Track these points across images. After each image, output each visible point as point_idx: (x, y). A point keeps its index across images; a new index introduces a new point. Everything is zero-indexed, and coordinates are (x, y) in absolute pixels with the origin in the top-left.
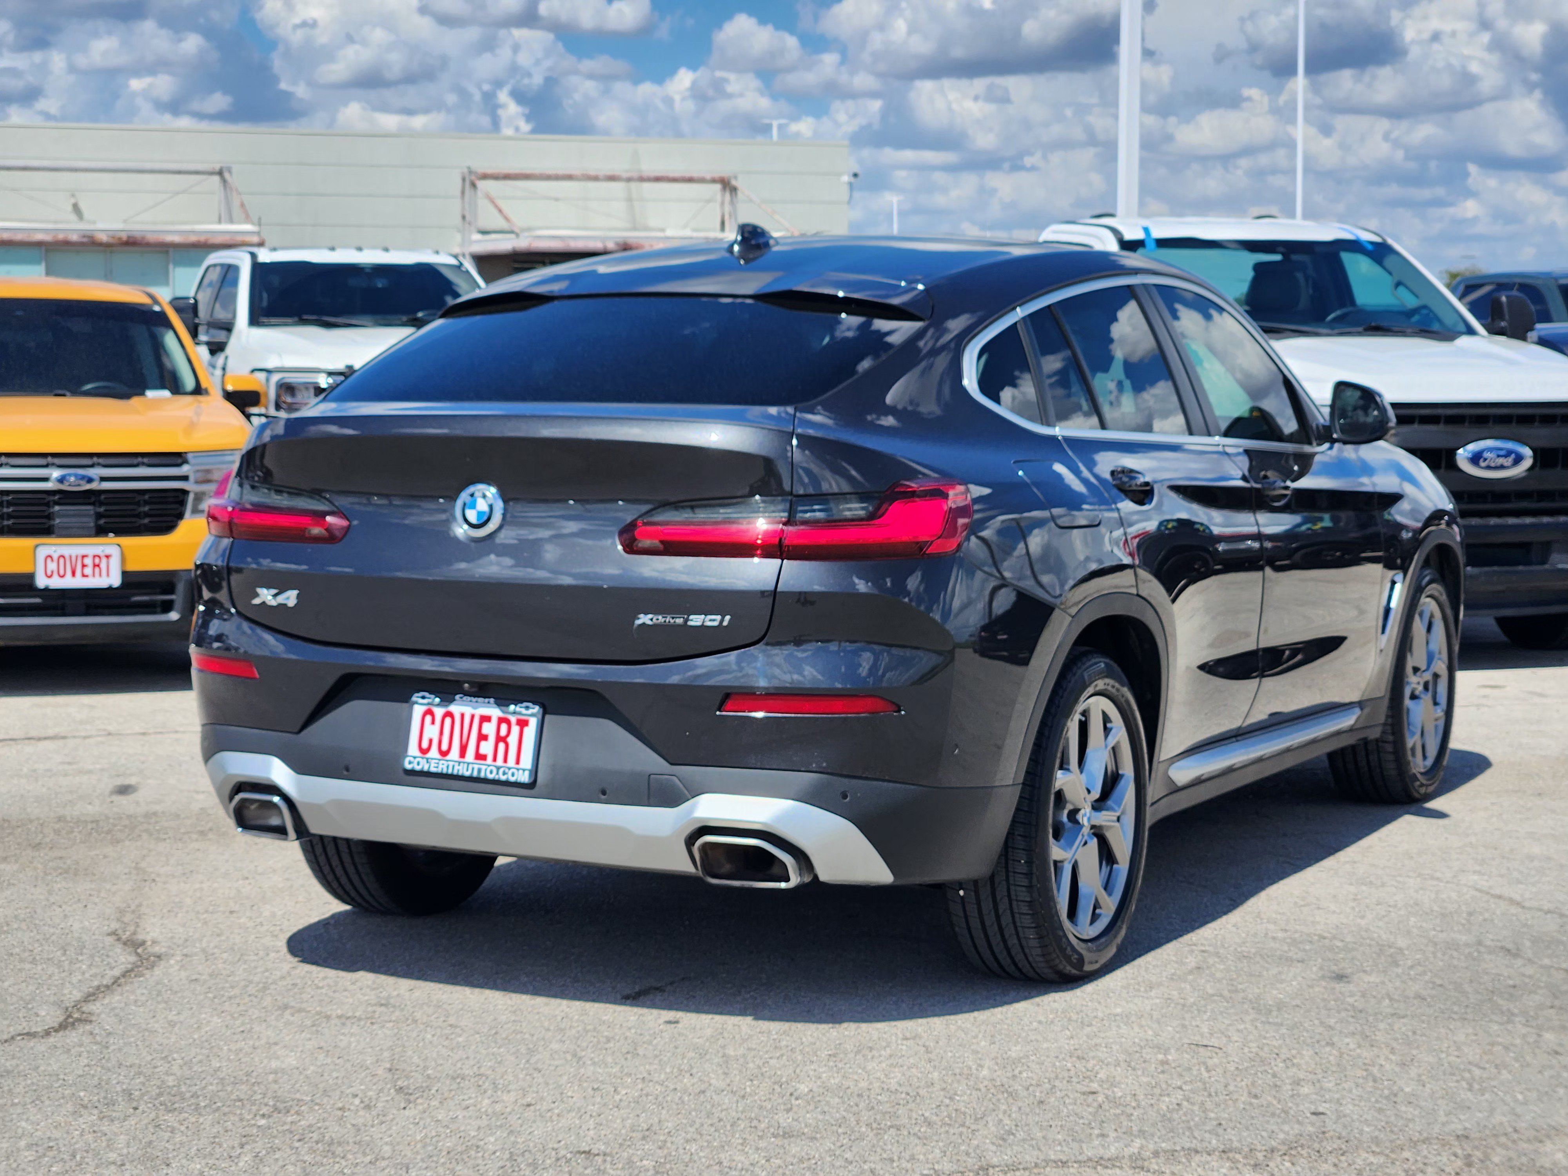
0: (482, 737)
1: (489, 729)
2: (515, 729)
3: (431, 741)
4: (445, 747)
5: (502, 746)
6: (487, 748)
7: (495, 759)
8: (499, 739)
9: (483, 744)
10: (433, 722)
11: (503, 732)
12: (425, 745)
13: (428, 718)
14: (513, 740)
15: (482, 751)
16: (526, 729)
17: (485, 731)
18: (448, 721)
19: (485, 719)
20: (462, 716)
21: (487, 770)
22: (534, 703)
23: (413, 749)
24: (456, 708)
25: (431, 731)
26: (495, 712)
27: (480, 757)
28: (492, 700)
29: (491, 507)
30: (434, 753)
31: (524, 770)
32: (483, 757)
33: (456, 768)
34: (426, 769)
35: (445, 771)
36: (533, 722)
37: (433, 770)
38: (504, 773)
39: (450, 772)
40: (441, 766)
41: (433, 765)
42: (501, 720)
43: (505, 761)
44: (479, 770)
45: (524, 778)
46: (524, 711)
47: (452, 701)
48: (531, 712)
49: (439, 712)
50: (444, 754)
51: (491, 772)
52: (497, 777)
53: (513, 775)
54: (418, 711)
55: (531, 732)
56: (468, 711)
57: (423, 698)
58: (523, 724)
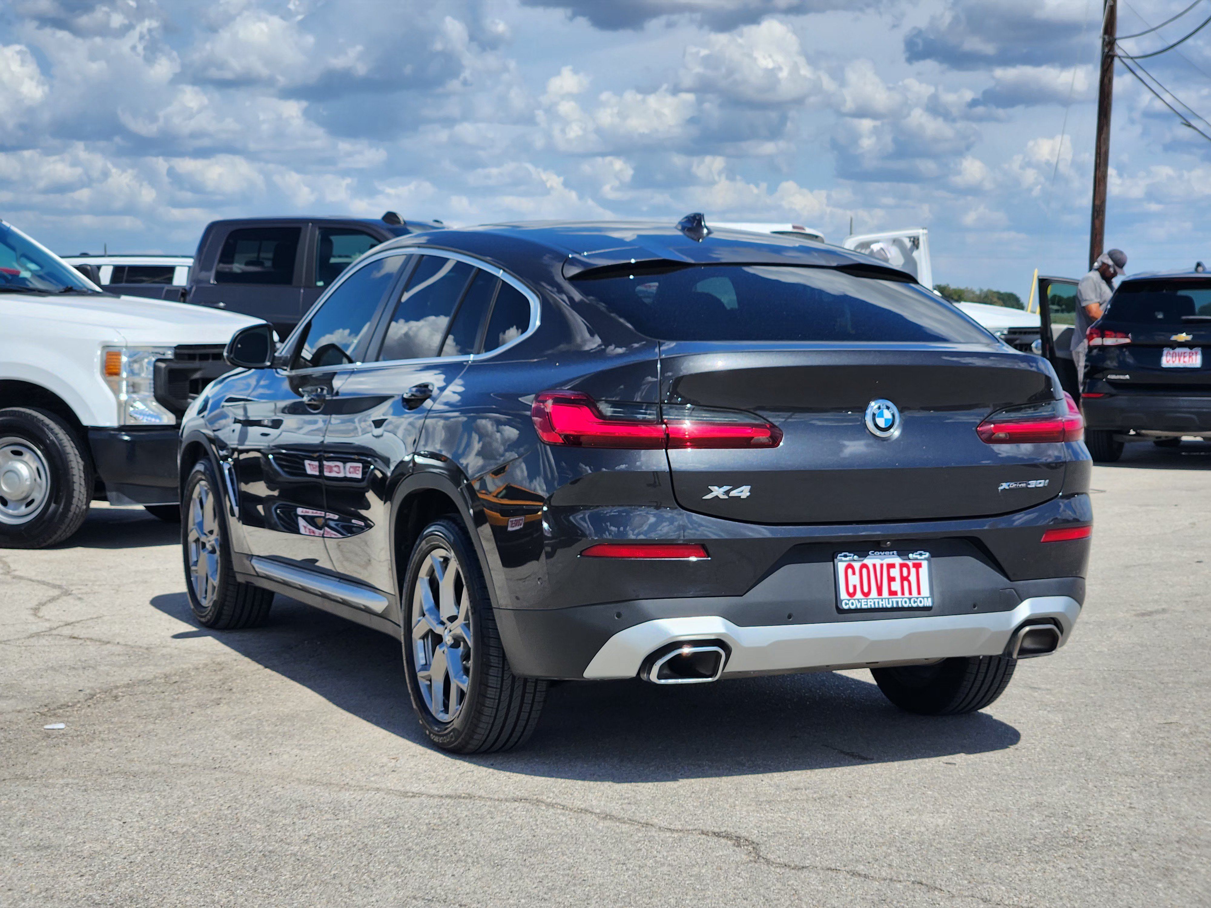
0: (891, 579)
1: (895, 573)
2: (913, 571)
3: (855, 587)
4: (866, 590)
5: (906, 583)
6: (896, 586)
7: (903, 594)
8: (903, 579)
9: (892, 583)
10: (854, 573)
11: (905, 574)
12: (851, 590)
13: (850, 571)
14: (913, 578)
15: (893, 588)
16: (920, 569)
17: (892, 575)
18: (864, 571)
19: (891, 566)
20: (874, 566)
21: (902, 601)
22: (925, 551)
23: (843, 595)
24: (869, 561)
25: (854, 580)
26: (897, 561)
27: (892, 593)
28: (895, 552)
29: (893, 415)
30: (859, 595)
31: (927, 598)
32: (894, 593)
33: (881, 603)
34: (859, 607)
35: (873, 606)
36: (925, 564)
37: (864, 607)
38: (915, 602)
39: (877, 606)
40: (869, 604)
41: (863, 604)
42: (902, 566)
43: (910, 593)
44: (897, 602)
45: (928, 603)
46: (918, 557)
47: (865, 555)
48: (923, 557)
49: (857, 565)
50: (866, 594)
51: (906, 602)
52: (910, 605)
53: (921, 602)
54: (841, 566)
55: (924, 571)
56: (878, 562)
57: (845, 556)
58: (917, 566)
